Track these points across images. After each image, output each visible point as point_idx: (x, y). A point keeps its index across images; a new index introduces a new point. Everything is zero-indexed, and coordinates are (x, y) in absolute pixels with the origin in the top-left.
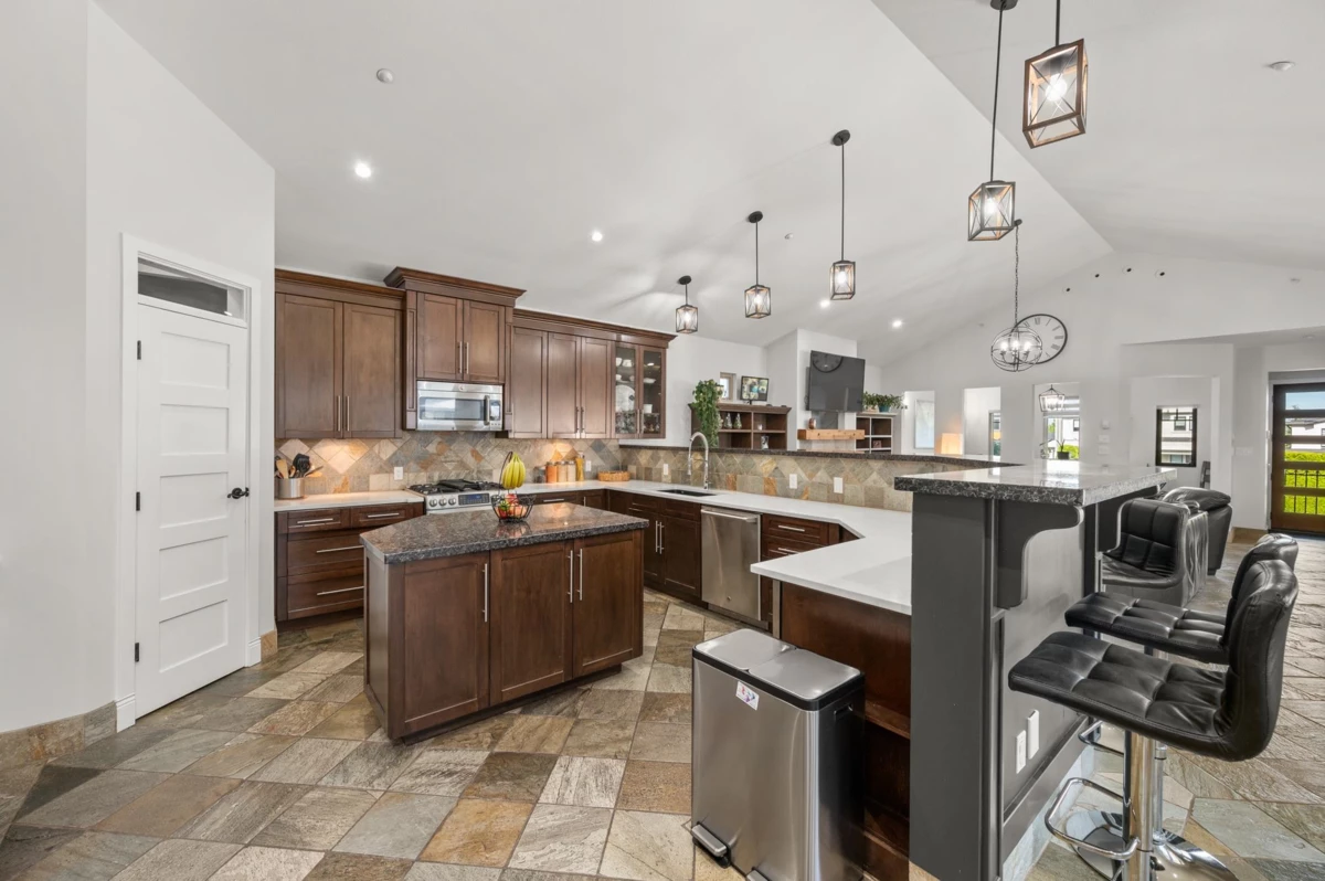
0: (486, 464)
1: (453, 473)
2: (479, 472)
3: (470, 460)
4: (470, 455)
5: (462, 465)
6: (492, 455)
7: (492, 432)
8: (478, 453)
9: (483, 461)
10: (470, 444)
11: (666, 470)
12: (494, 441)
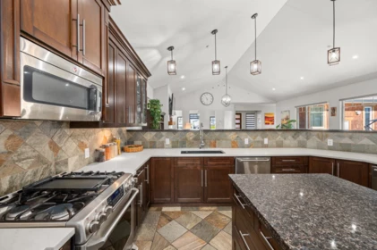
0: (64, 154)
1: (30, 172)
2: (57, 164)
3: (48, 154)
4: (47, 147)
5: (40, 159)
6: (68, 144)
7: (67, 122)
8: (56, 145)
9: (60, 151)
10: (48, 135)
11: (168, 142)
12: (69, 131)
